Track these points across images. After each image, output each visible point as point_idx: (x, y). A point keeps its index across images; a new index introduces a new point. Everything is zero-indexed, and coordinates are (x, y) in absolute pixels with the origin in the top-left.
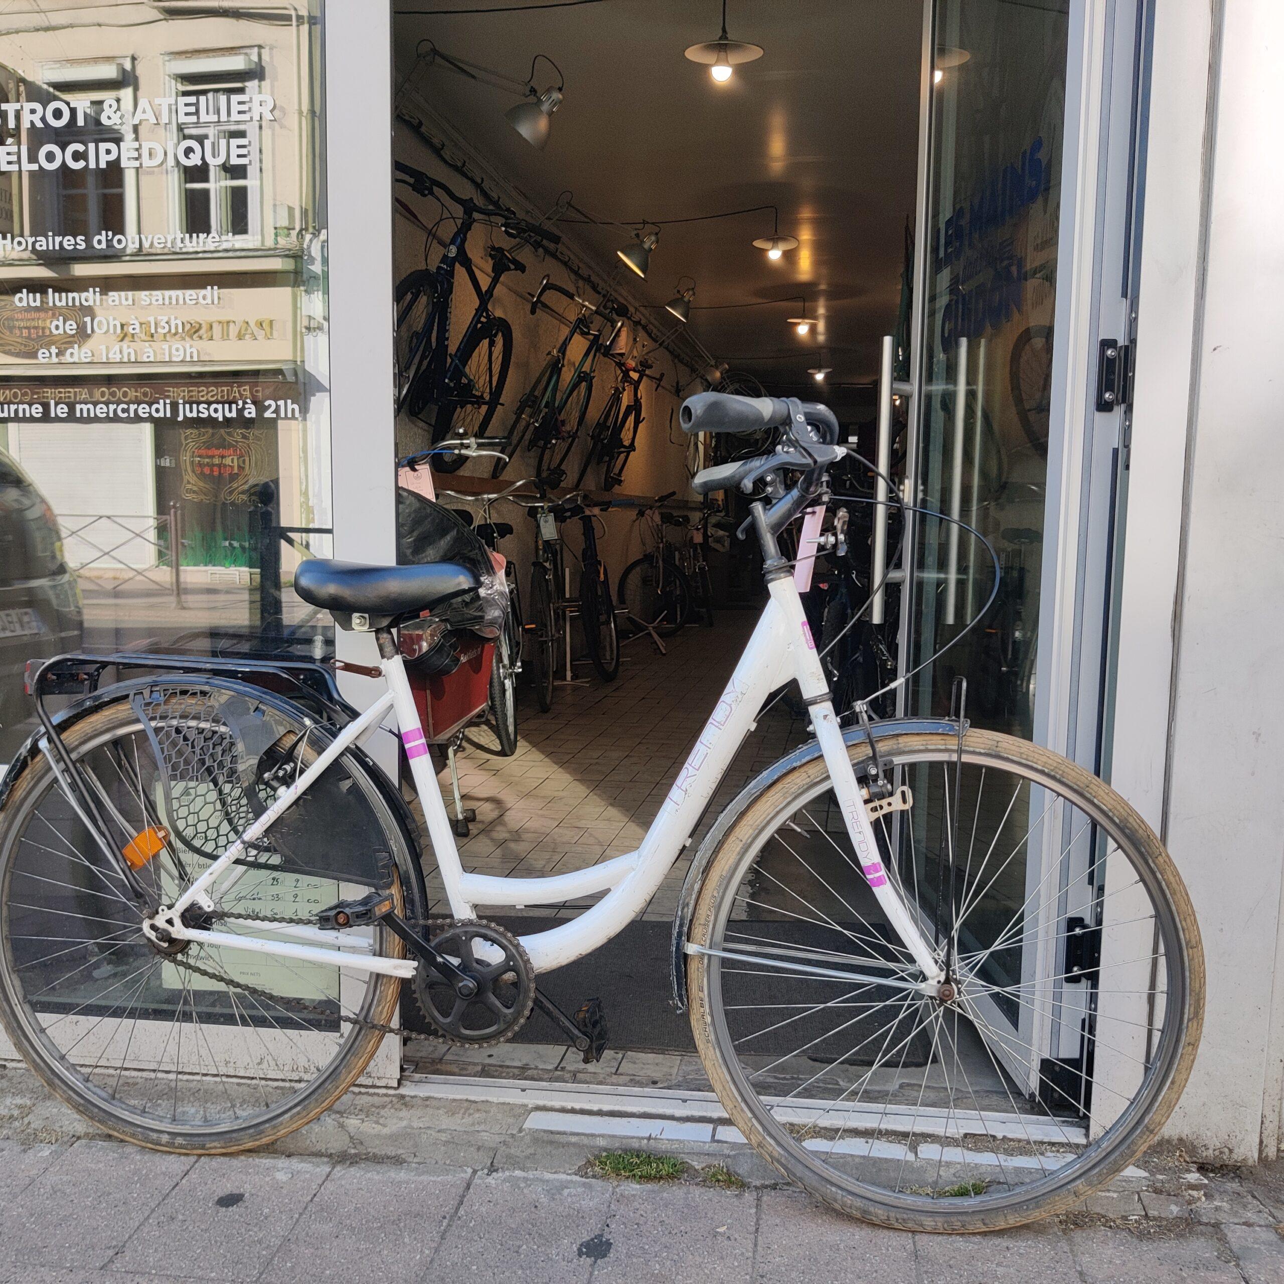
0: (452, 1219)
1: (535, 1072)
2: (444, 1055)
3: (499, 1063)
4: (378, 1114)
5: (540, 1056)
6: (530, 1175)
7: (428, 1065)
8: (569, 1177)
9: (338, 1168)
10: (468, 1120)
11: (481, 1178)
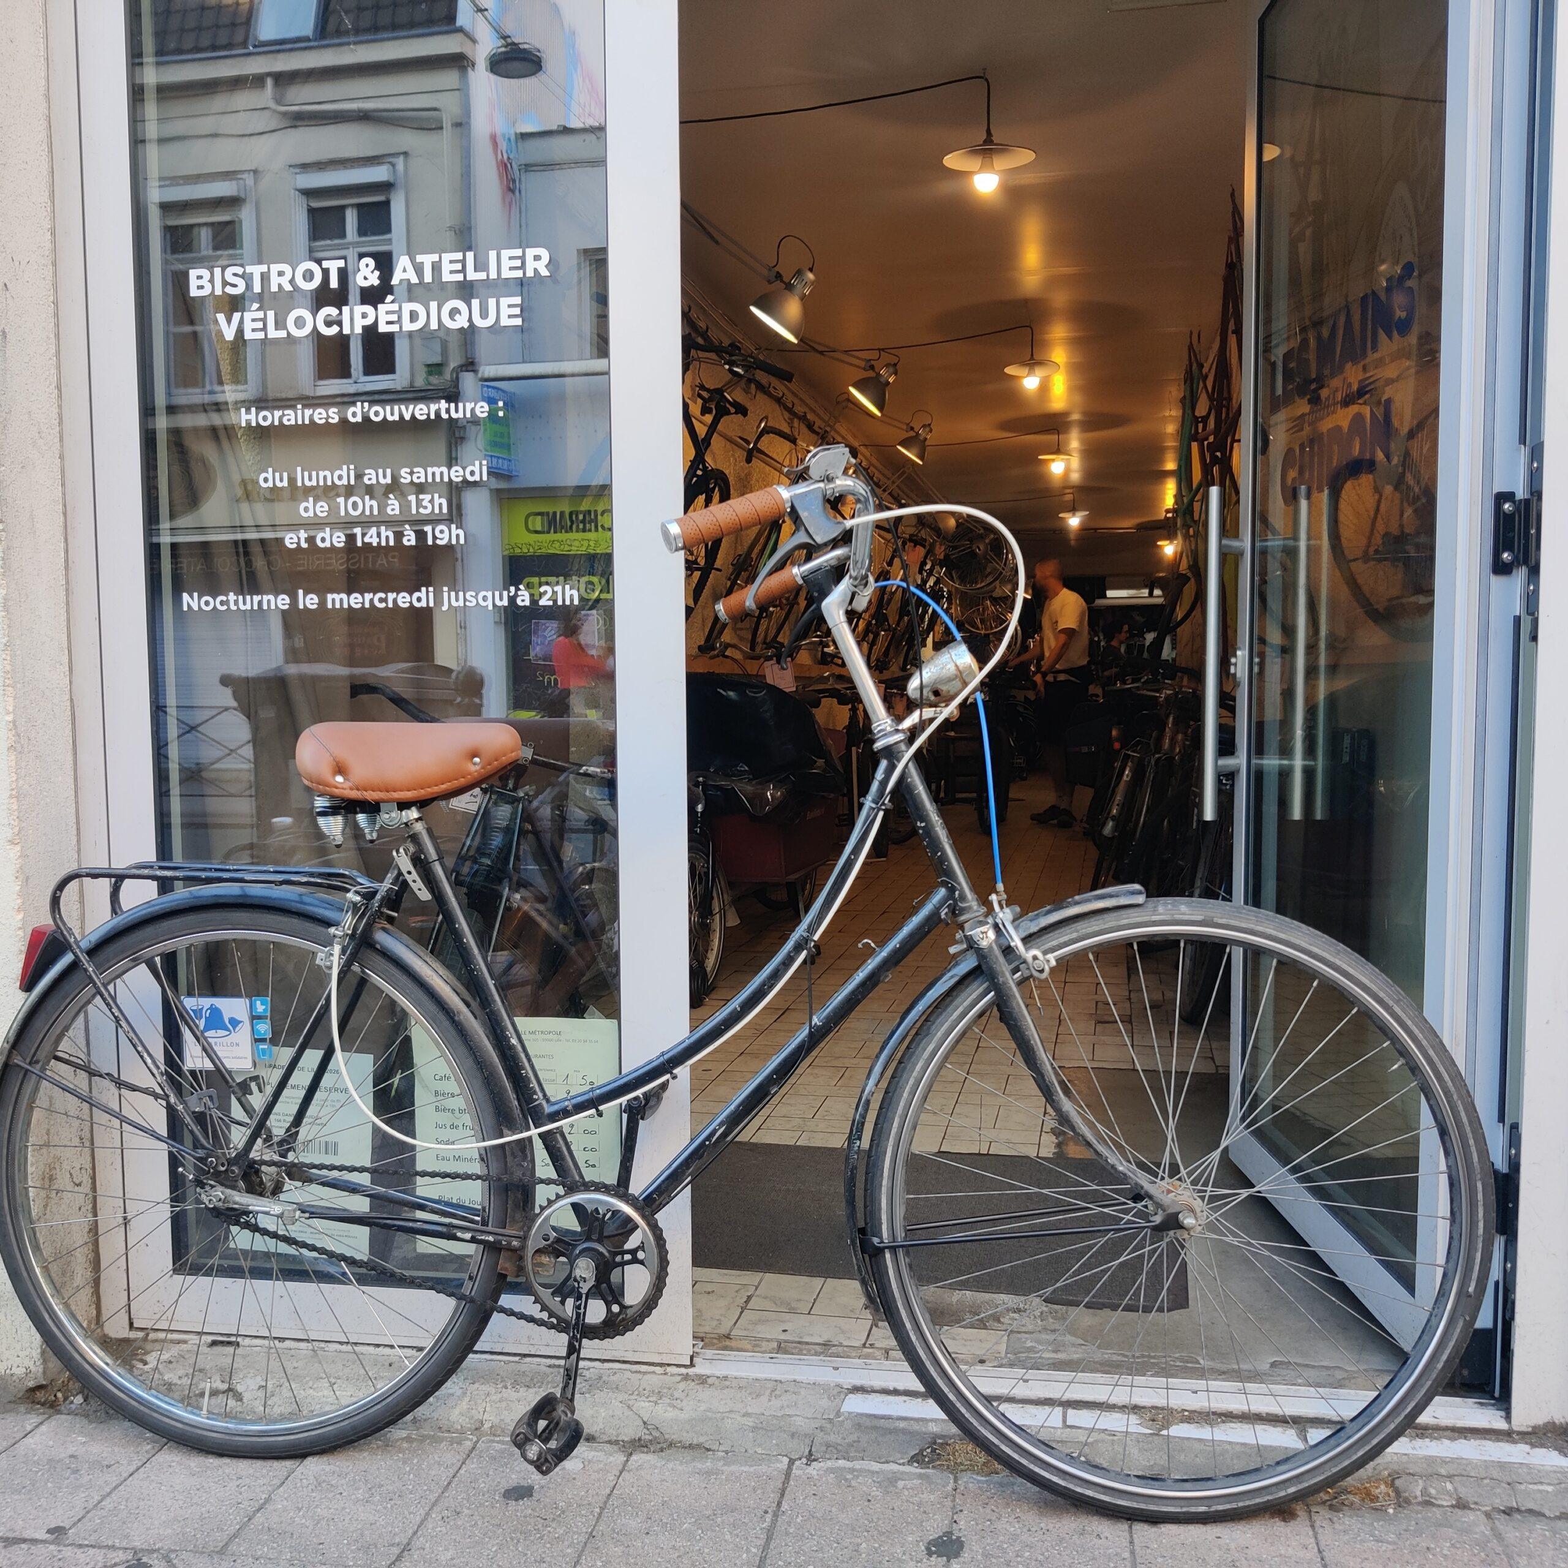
0: (776, 1515)
1: (840, 1349)
2: (731, 1331)
3: (797, 1339)
4: (672, 1395)
5: (843, 1332)
6: (858, 1465)
7: (715, 1341)
8: (902, 1468)
9: (634, 1457)
10: (776, 1403)
11: (798, 1468)
